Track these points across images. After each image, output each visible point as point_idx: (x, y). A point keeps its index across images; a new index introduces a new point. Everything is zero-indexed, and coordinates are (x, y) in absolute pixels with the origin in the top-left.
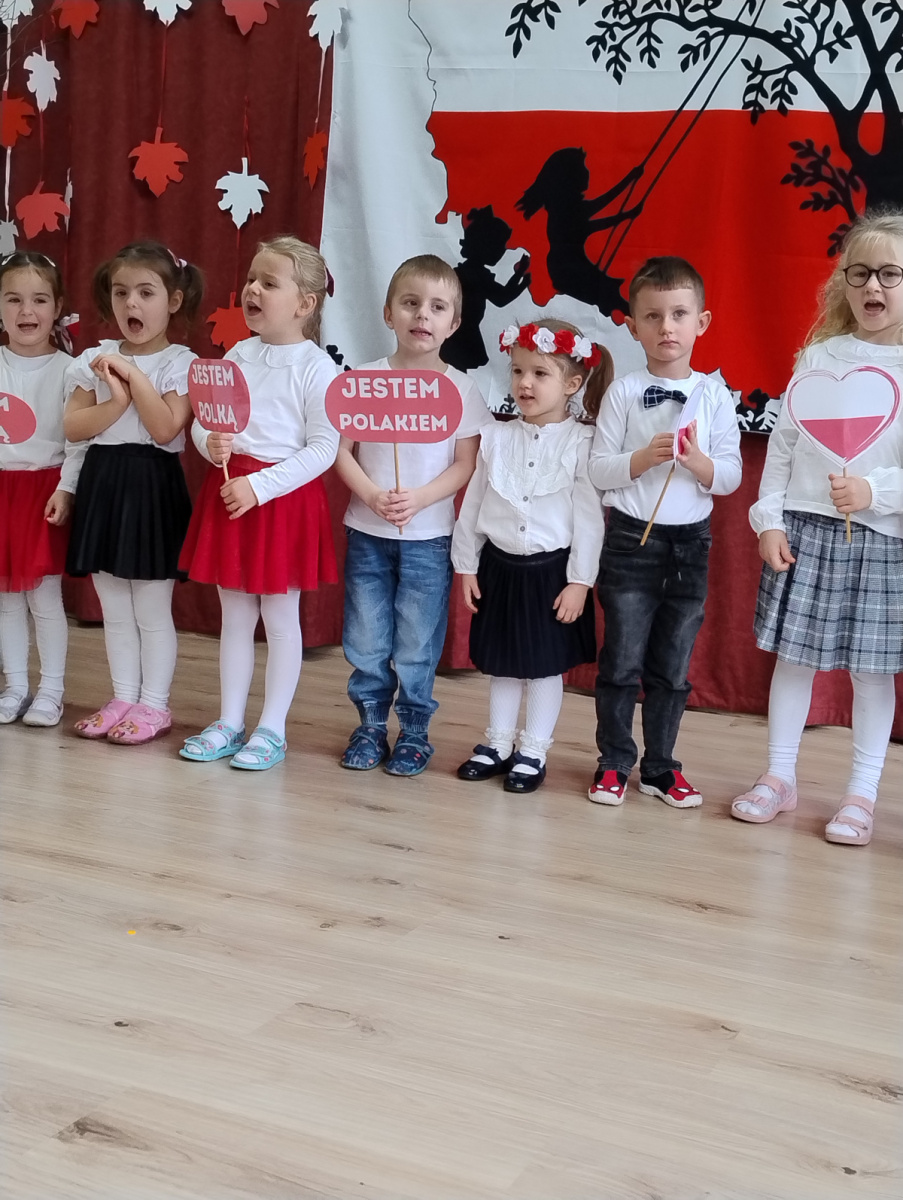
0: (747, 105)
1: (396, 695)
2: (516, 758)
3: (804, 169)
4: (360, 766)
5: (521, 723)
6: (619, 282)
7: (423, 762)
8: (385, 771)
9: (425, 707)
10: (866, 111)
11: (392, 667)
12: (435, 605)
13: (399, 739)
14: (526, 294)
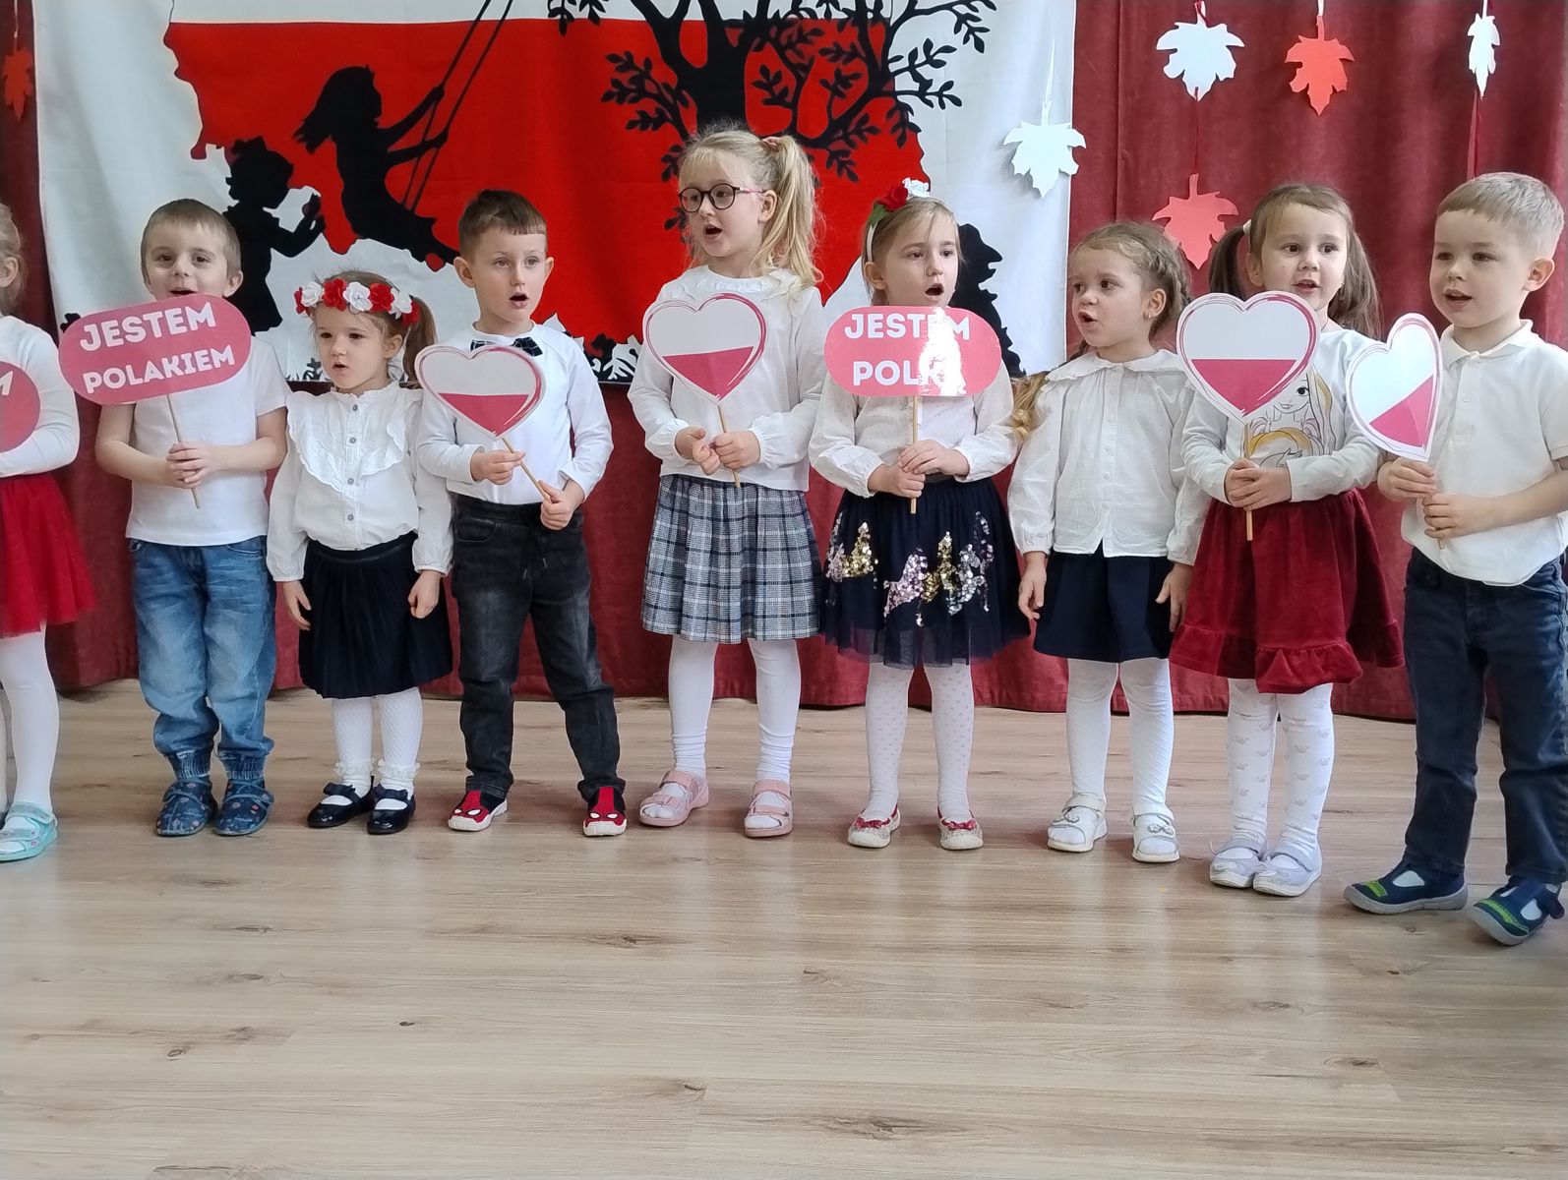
0: (553, 13)
1: (218, 738)
2: (377, 792)
3: (626, 84)
4: (182, 831)
5: (378, 749)
6: (432, 221)
7: (262, 814)
8: (214, 833)
9: (255, 749)
10: (685, 19)
11: (209, 705)
12: (257, 625)
13: (227, 791)
14: (321, 241)
